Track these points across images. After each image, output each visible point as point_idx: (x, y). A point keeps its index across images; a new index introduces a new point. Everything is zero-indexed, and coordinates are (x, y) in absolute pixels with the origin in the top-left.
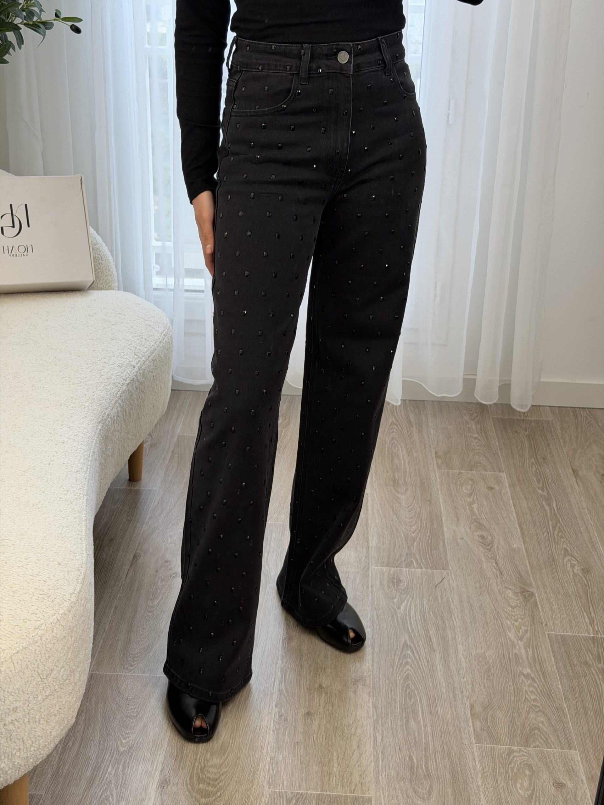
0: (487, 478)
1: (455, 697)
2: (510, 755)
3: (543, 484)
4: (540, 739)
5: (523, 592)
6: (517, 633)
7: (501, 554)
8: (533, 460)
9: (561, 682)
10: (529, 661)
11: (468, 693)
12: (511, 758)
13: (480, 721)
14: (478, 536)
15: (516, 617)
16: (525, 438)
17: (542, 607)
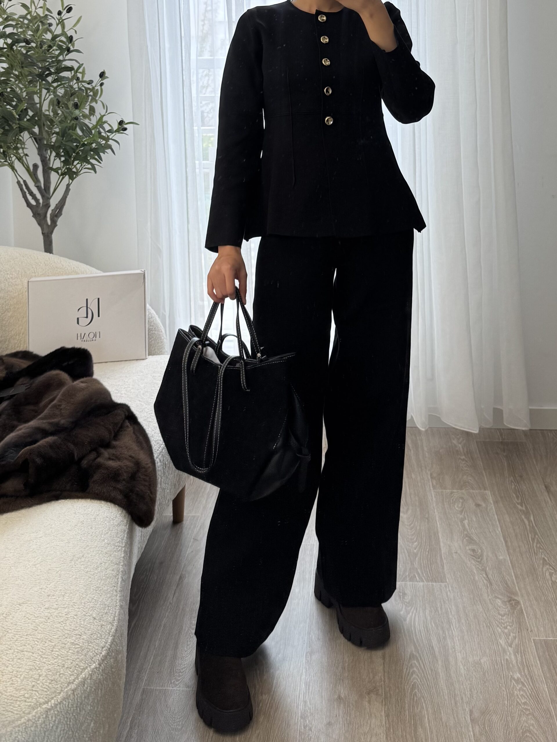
0: (474, 496)
1: (456, 703)
3: (521, 500)
4: (531, 741)
6: (507, 640)
7: (490, 565)
8: (512, 478)
10: (518, 666)
11: (467, 700)
16: (504, 459)
17: (527, 614)
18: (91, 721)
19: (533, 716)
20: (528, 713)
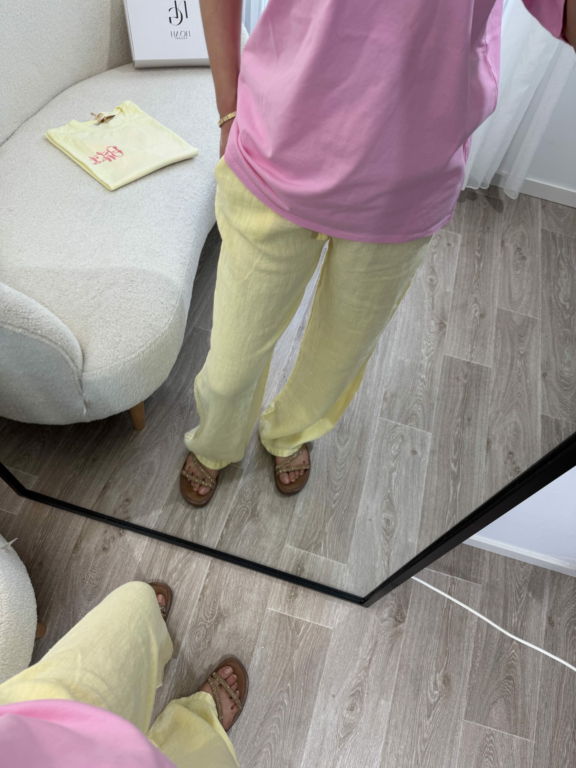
0: (449, 236)
1: (378, 385)
2: (395, 428)
3: (481, 248)
4: (414, 421)
5: (440, 324)
6: (427, 351)
7: (438, 294)
8: (482, 228)
9: (439, 388)
10: (427, 371)
11: (386, 384)
12: (395, 430)
13: (387, 403)
14: (429, 278)
15: (430, 340)
16: (483, 211)
17: (447, 335)
19: (422, 405)
20: (420, 402)
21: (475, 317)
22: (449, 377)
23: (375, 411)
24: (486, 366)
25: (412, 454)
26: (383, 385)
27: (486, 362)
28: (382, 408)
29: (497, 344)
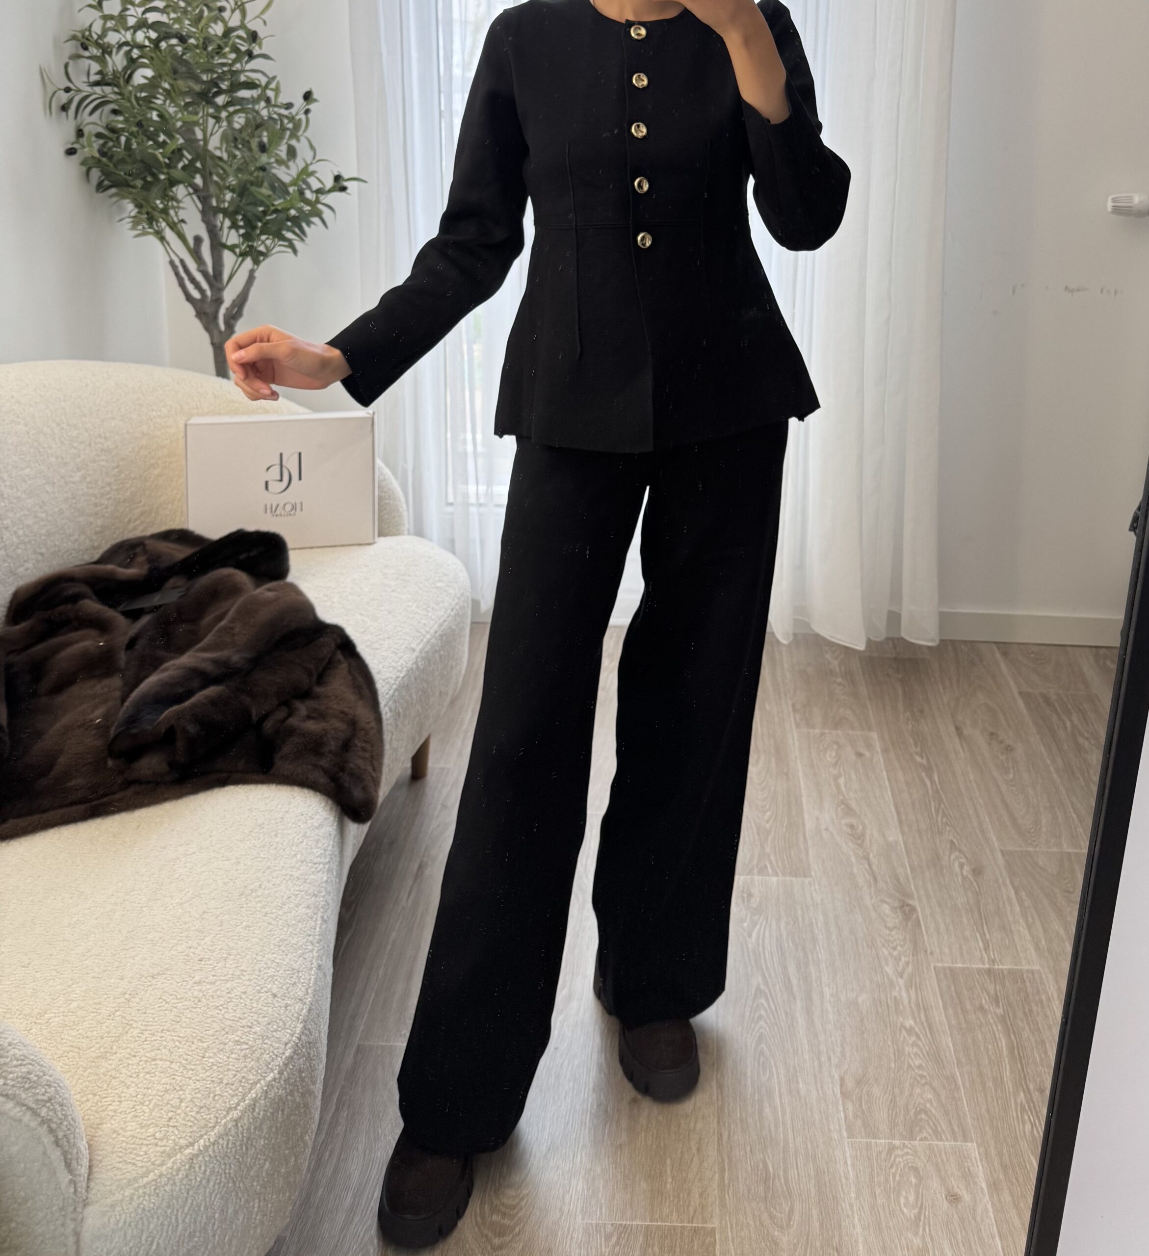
0: (855, 740)
1: (820, 1067)
2: (891, 1154)
3: (922, 748)
4: (927, 1127)
5: (902, 907)
6: (897, 967)
7: (875, 850)
8: (909, 713)
9: (952, 1038)
10: (912, 1008)
11: (837, 1060)
12: (892, 1159)
13: (853, 1102)
14: (846, 825)
15: (895, 944)
16: (899, 684)
17: (926, 927)
18: (265, 1160)
19: (931, 1086)
20: (923, 1081)
21: (964, 878)
22: (964, 1011)
23: (832, 1127)
24: (1027, 967)
25: (950, 1202)
26: (830, 1065)
27: (1024, 962)
28: (846, 1118)
29: (1030, 919)
